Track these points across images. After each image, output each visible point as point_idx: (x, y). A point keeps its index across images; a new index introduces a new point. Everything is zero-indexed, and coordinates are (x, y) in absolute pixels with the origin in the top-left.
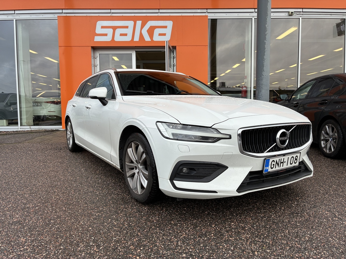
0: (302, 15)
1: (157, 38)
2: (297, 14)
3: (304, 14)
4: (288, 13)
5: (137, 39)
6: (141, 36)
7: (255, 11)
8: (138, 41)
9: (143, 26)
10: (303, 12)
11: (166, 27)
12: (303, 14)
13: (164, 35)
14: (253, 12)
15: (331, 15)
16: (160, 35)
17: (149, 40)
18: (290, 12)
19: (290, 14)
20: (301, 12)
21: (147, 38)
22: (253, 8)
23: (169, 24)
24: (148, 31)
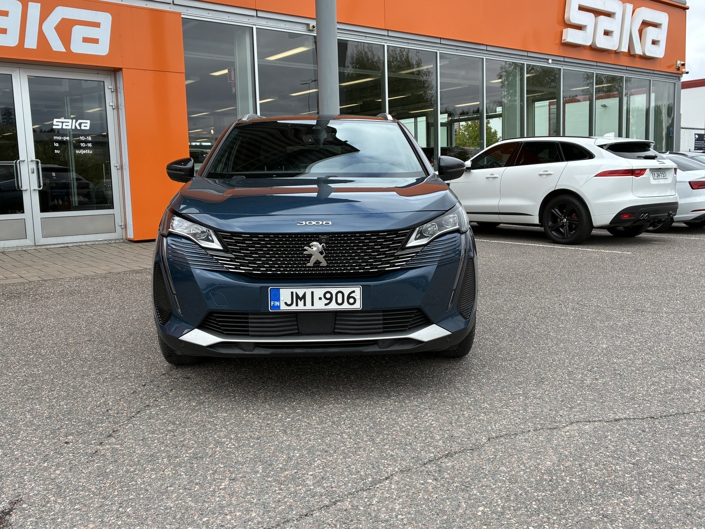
1: (78, 47)
4: (306, 25)
5: (31, 43)
6: (42, 37)
7: (257, 14)
8: (35, 48)
9: (43, 17)
11: (97, 25)
13: (96, 41)
14: (254, 16)
15: (366, 36)
16: (86, 40)
17: (63, 50)
18: (311, 25)
19: (311, 28)
21: (57, 45)
22: (254, 9)
23: (105, 19)
24: (57, 28)
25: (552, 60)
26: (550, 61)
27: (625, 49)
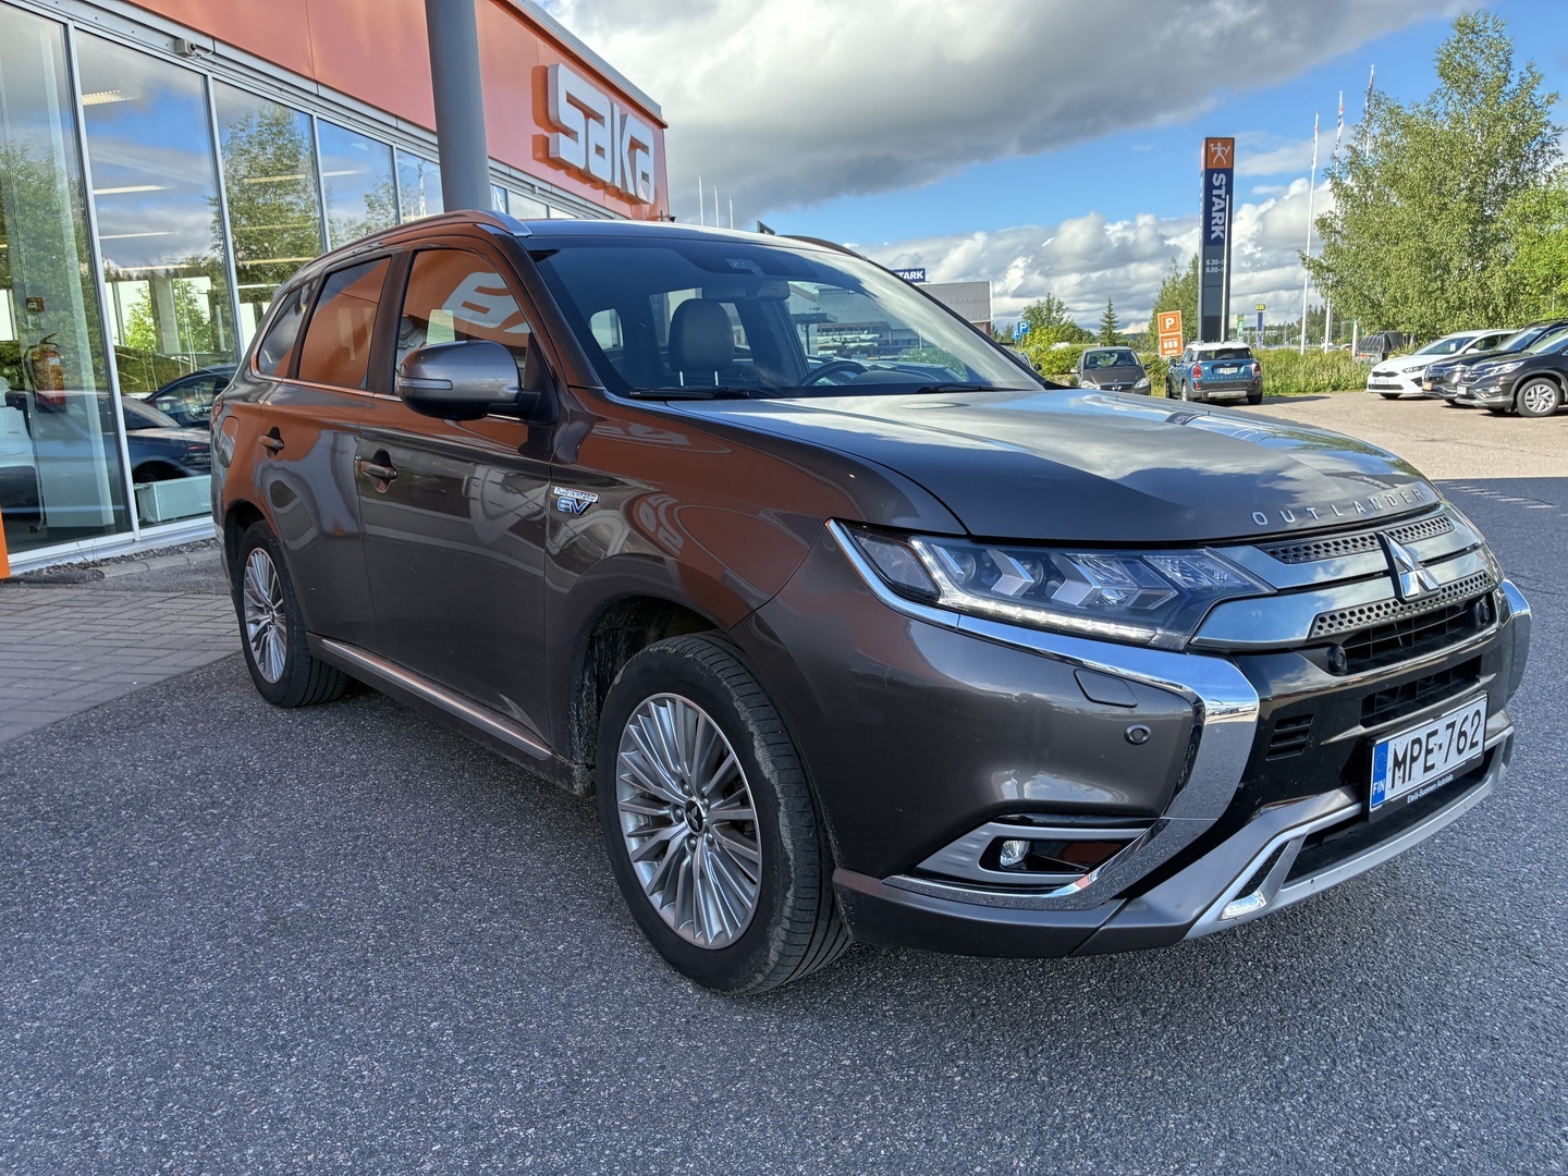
0: (210, 65)
2: (202, 58)
3: (220, 65)
4: (172, 40)
10: (214, 53)
12: (214, 63)
15: (281, 89)
18: (186, 43)
19: (187, 50)
20: (208, 51)
25: (540, 188)
26: (537, 190)
27: (618, 184)
